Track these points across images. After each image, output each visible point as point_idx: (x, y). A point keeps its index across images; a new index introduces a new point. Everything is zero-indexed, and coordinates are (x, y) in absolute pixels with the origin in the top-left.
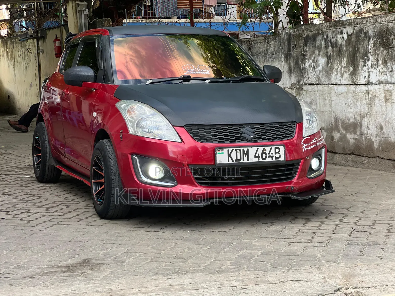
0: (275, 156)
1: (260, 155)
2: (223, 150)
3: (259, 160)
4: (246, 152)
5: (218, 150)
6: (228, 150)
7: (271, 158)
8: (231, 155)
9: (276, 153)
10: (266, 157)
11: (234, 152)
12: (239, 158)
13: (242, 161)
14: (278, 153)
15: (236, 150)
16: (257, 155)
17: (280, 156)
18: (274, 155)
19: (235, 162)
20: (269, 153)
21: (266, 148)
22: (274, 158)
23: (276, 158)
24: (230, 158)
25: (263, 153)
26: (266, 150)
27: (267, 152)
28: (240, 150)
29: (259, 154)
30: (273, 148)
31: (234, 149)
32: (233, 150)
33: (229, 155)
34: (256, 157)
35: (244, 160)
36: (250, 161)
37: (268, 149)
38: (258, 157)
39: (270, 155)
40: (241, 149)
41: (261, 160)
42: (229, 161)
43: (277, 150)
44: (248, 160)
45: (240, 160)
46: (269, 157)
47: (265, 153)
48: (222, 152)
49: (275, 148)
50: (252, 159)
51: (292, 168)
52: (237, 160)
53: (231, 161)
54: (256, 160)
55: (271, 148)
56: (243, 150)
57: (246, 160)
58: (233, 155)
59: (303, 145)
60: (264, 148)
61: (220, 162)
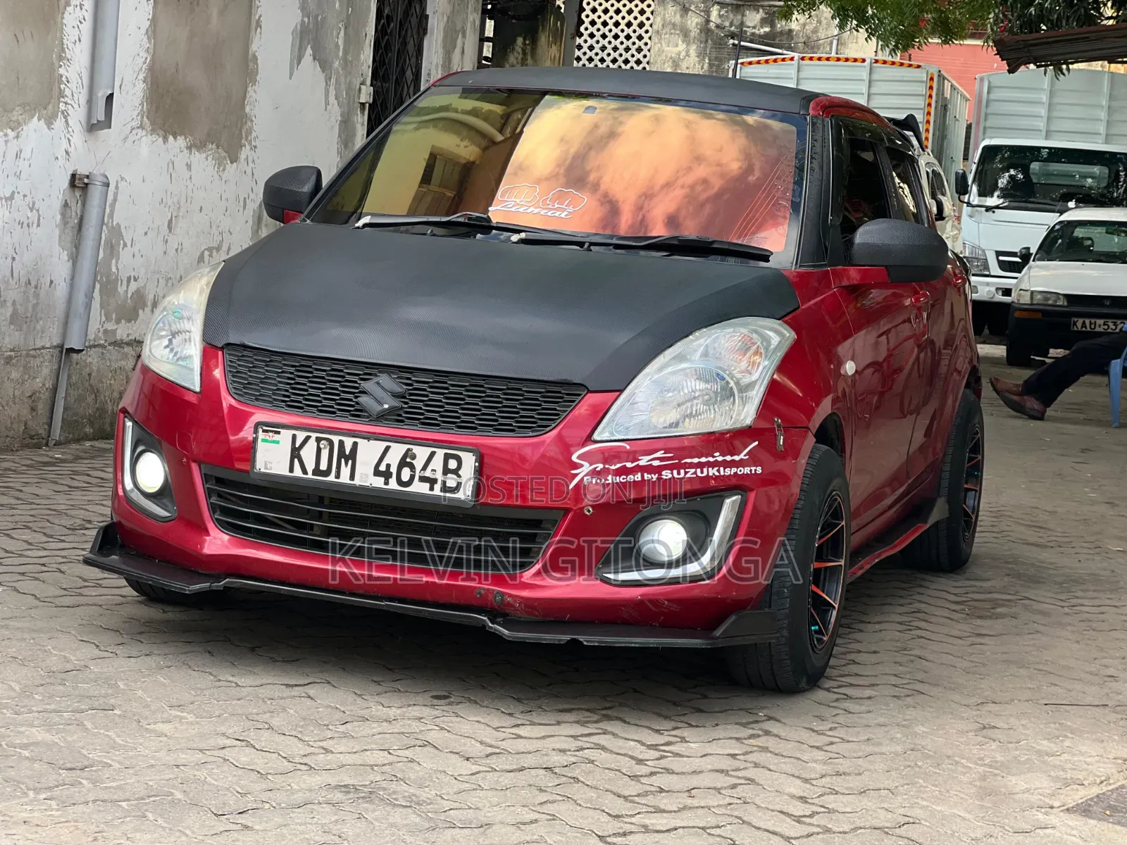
0: (444, 483)
1: (394, 470)
2: (279, 433)
3: (386, 483)
4: (347, 453)
5: (264, 431)
6: (294, 437)
7: (428, 485)
8: (302, 453)
9: (446, 471)
10: (412, 477)
11: (312, 445)
12: (323, 466)
13: (332, 478)
14: (456, 472)
15: (318, 440)
16: (383, 468)
17: (459, 484)
18: (439, 476)
19: (310, 476)
20: (424, 468)
21: (417, 450)
22: (438, 487)
23: (445, 488)
24: (296, 460)
25: (403, 464)
26: (414, 457)
27: (419, 464)
28: (331, 443)
29: (388, 466)
30: (440, 453)
31: (314, 435)
32: (308, 438)
33: (295, 453)
34: (377, 473)
35: (338, 476)
36: (357, 482)
37: (422, 453)
38: (387, 475)
39: (428, 473)
40: (336, 439)
41: (393, 484)
42: (291, 470)
43: (453, 464)
44: (352, 477)
45: (327, 473)
46: (423, 479)
47: (412, 467)
48: (276, 437)
49: (446, 454)
50: (365, 478)
51: (535, 535)
52: (317, 471)
53: (298, 472)
54: (379, 482)
55: (433, 454)
56: (341, 443)
57: (345, 478)
58: (308, 454)
59: (582, 466)
60: (409, 450)
61: (266, 468)
